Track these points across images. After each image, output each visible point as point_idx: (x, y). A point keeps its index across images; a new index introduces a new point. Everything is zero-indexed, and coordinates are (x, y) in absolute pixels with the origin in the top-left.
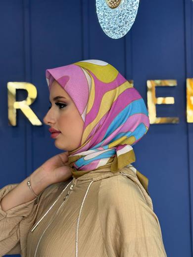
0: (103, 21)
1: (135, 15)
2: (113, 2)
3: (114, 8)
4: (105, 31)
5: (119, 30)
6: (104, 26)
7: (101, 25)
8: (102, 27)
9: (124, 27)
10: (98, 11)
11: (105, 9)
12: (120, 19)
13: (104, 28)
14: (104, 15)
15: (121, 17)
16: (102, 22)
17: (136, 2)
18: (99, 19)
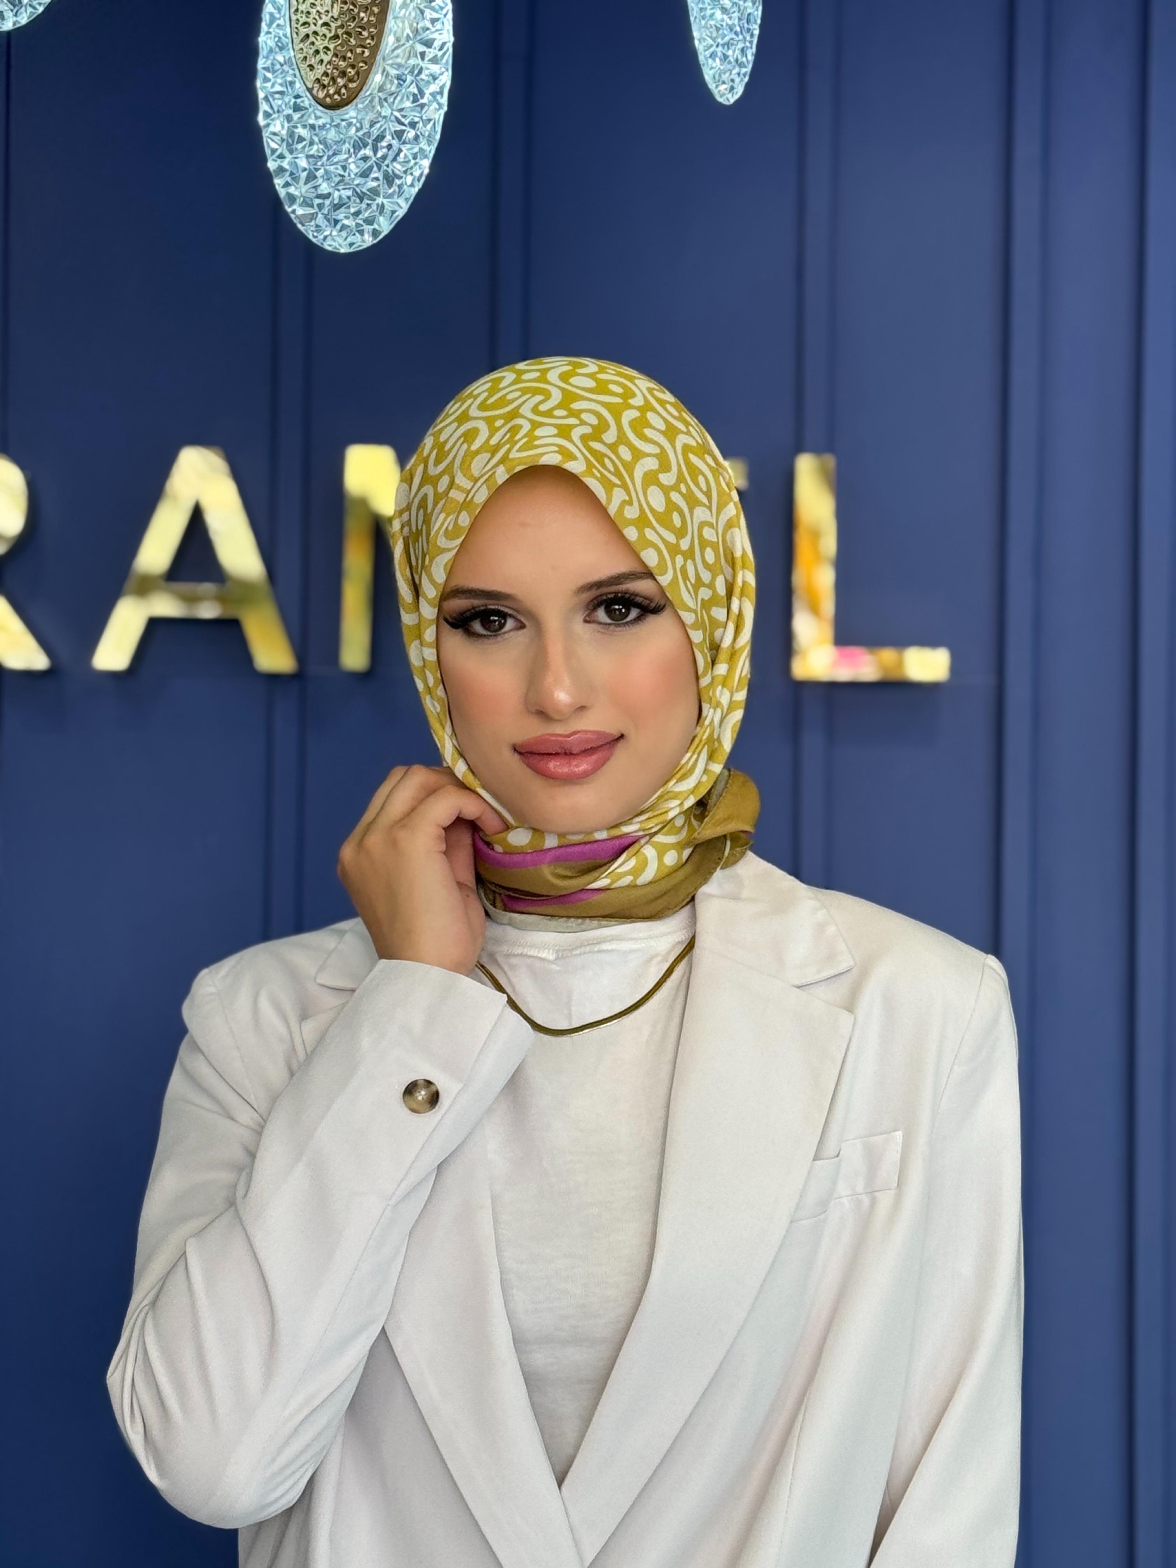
2: (334, 80)
3: (336, 106)
4: (296, 211)
5: (357, 214)
6: (292, 190)
9: (380, 200)
10: (267, 115)
11: (297, 108)
12: (365, 159)
13: (292, 199)
14: (291, 134)
15: (368, 152)
17: (435, 88)
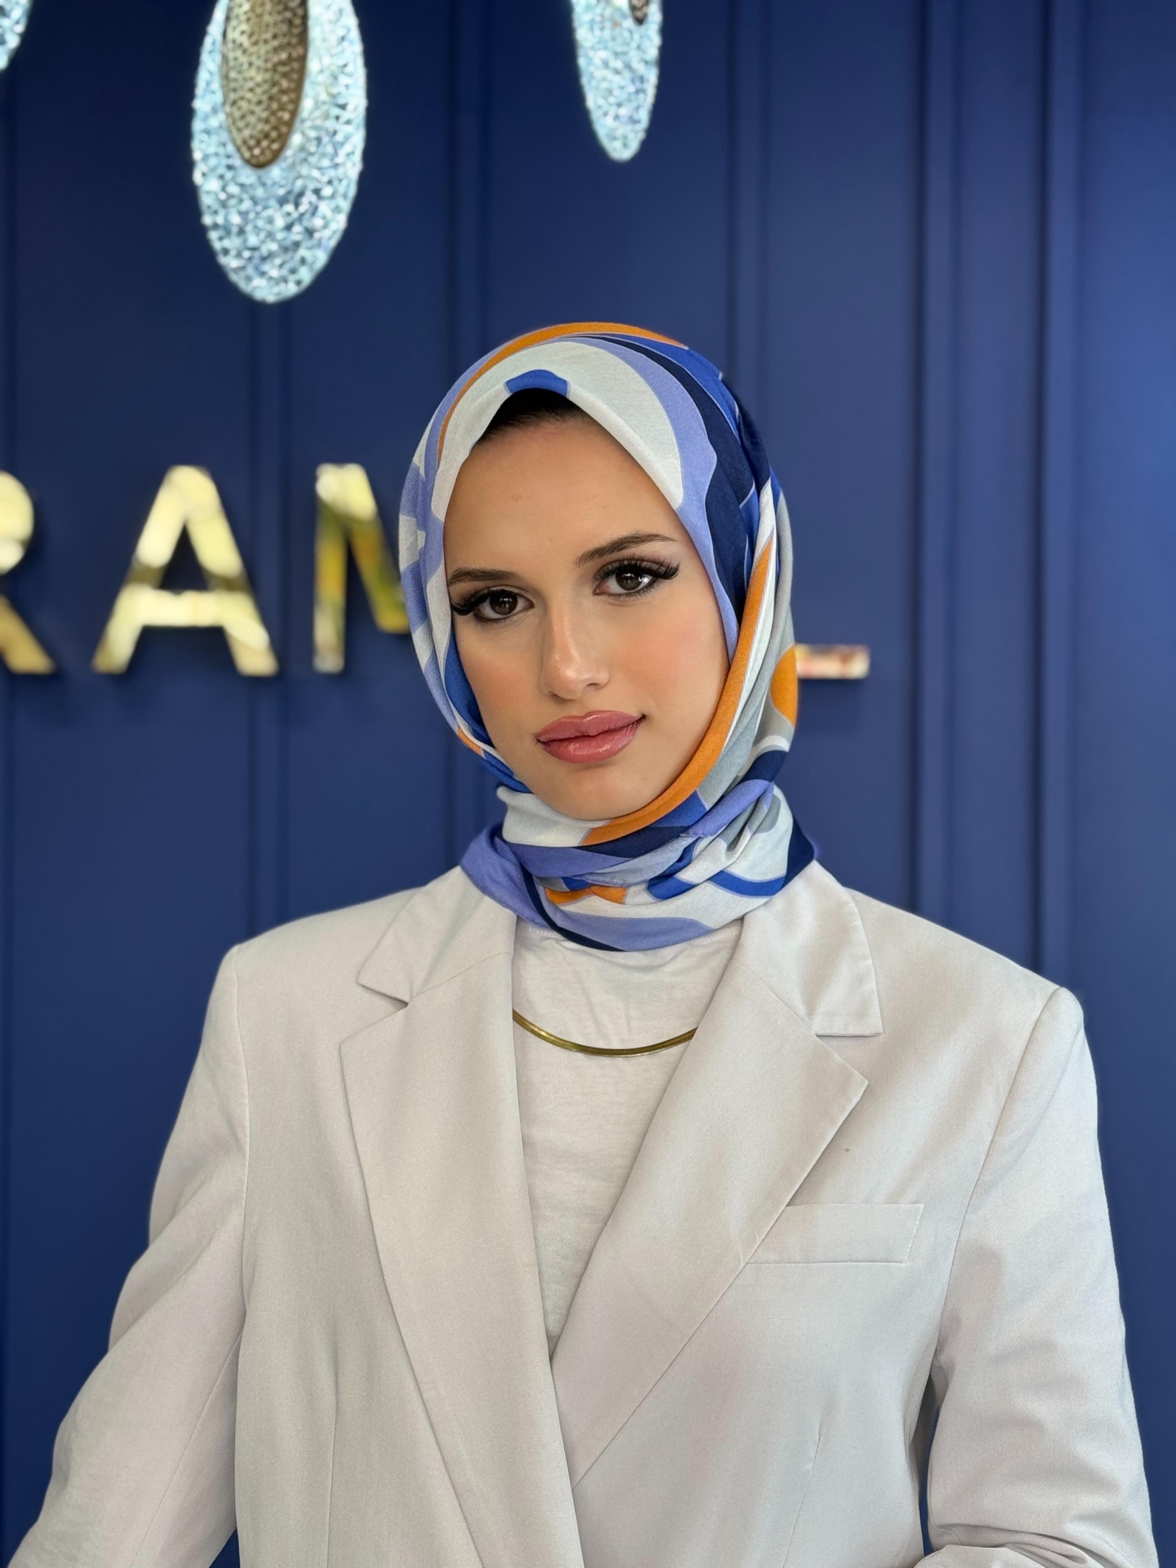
0: (220, 220)
1: (346, 206)
2: (258, 143)
3: (259, 165)
4: (230, 262)
5: (281, 266)
6: (226, 243)
7: (213, 236)
8: (217, 245)
9: (302, 252)
10: (204, 175)
11: (230, 167)
12: (289, 214)
13: (226, 252)
15: (290, 208)
16: (216, 226)
17: (347, 148)
18: (204, 208)
